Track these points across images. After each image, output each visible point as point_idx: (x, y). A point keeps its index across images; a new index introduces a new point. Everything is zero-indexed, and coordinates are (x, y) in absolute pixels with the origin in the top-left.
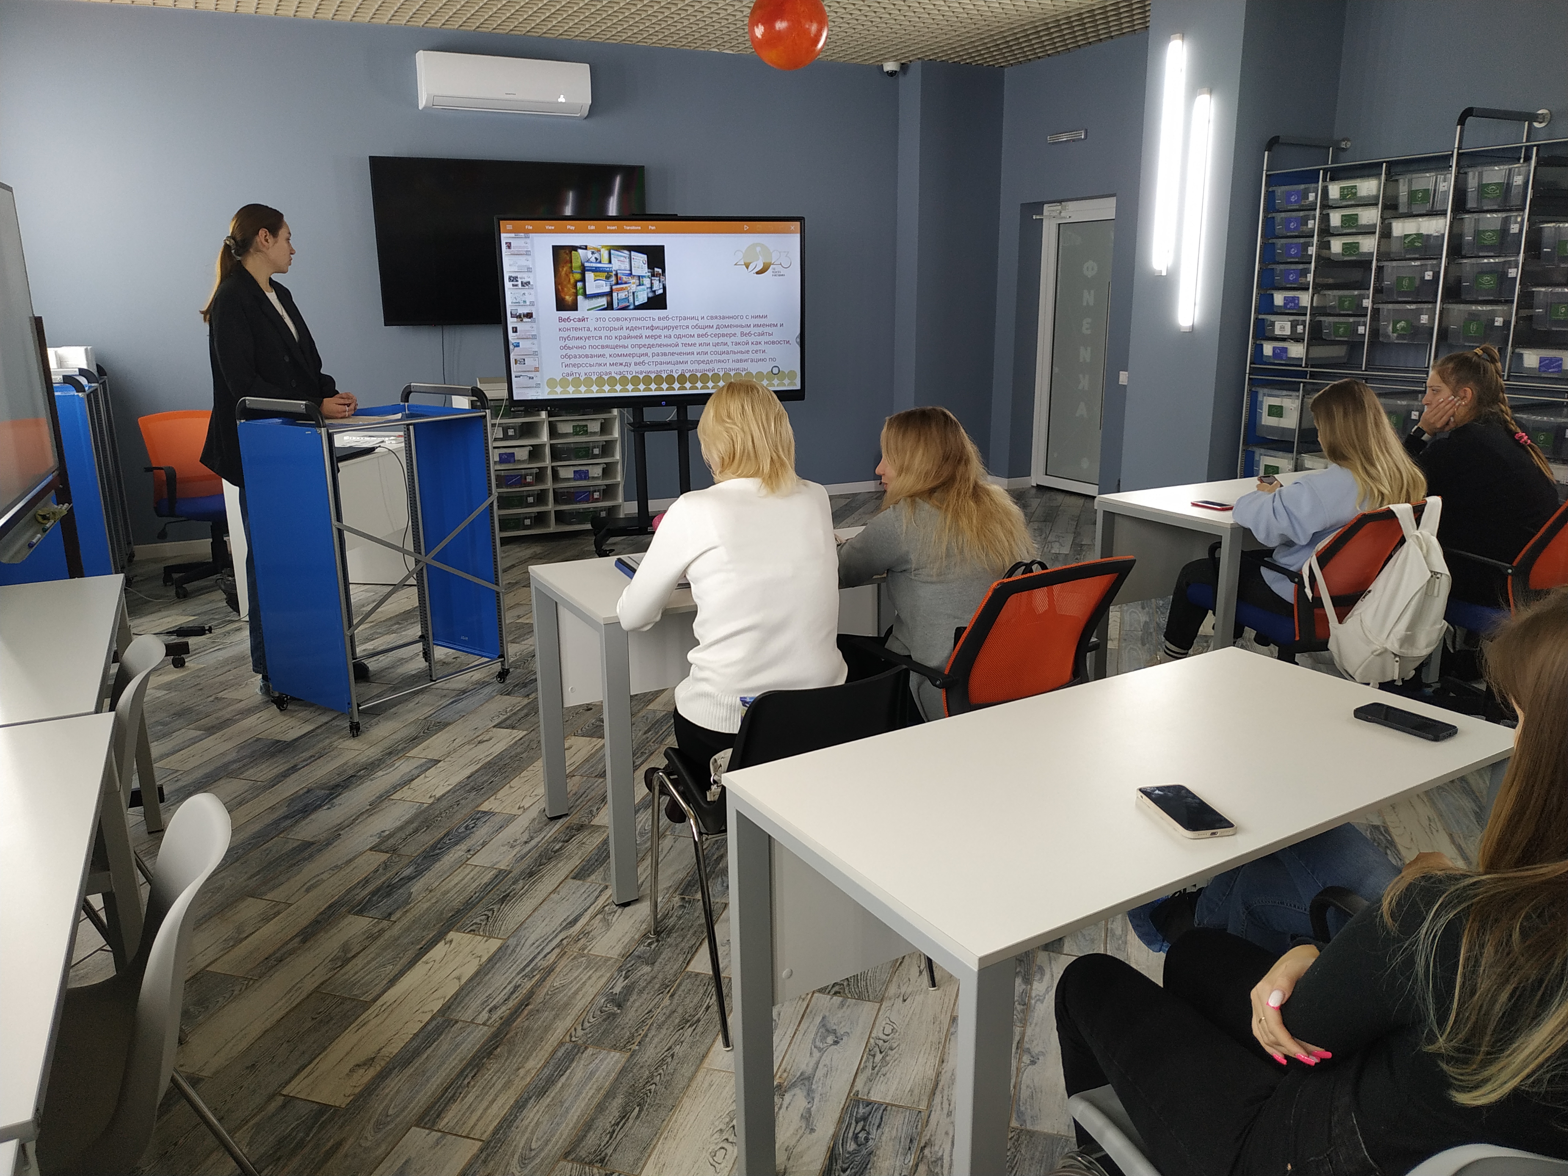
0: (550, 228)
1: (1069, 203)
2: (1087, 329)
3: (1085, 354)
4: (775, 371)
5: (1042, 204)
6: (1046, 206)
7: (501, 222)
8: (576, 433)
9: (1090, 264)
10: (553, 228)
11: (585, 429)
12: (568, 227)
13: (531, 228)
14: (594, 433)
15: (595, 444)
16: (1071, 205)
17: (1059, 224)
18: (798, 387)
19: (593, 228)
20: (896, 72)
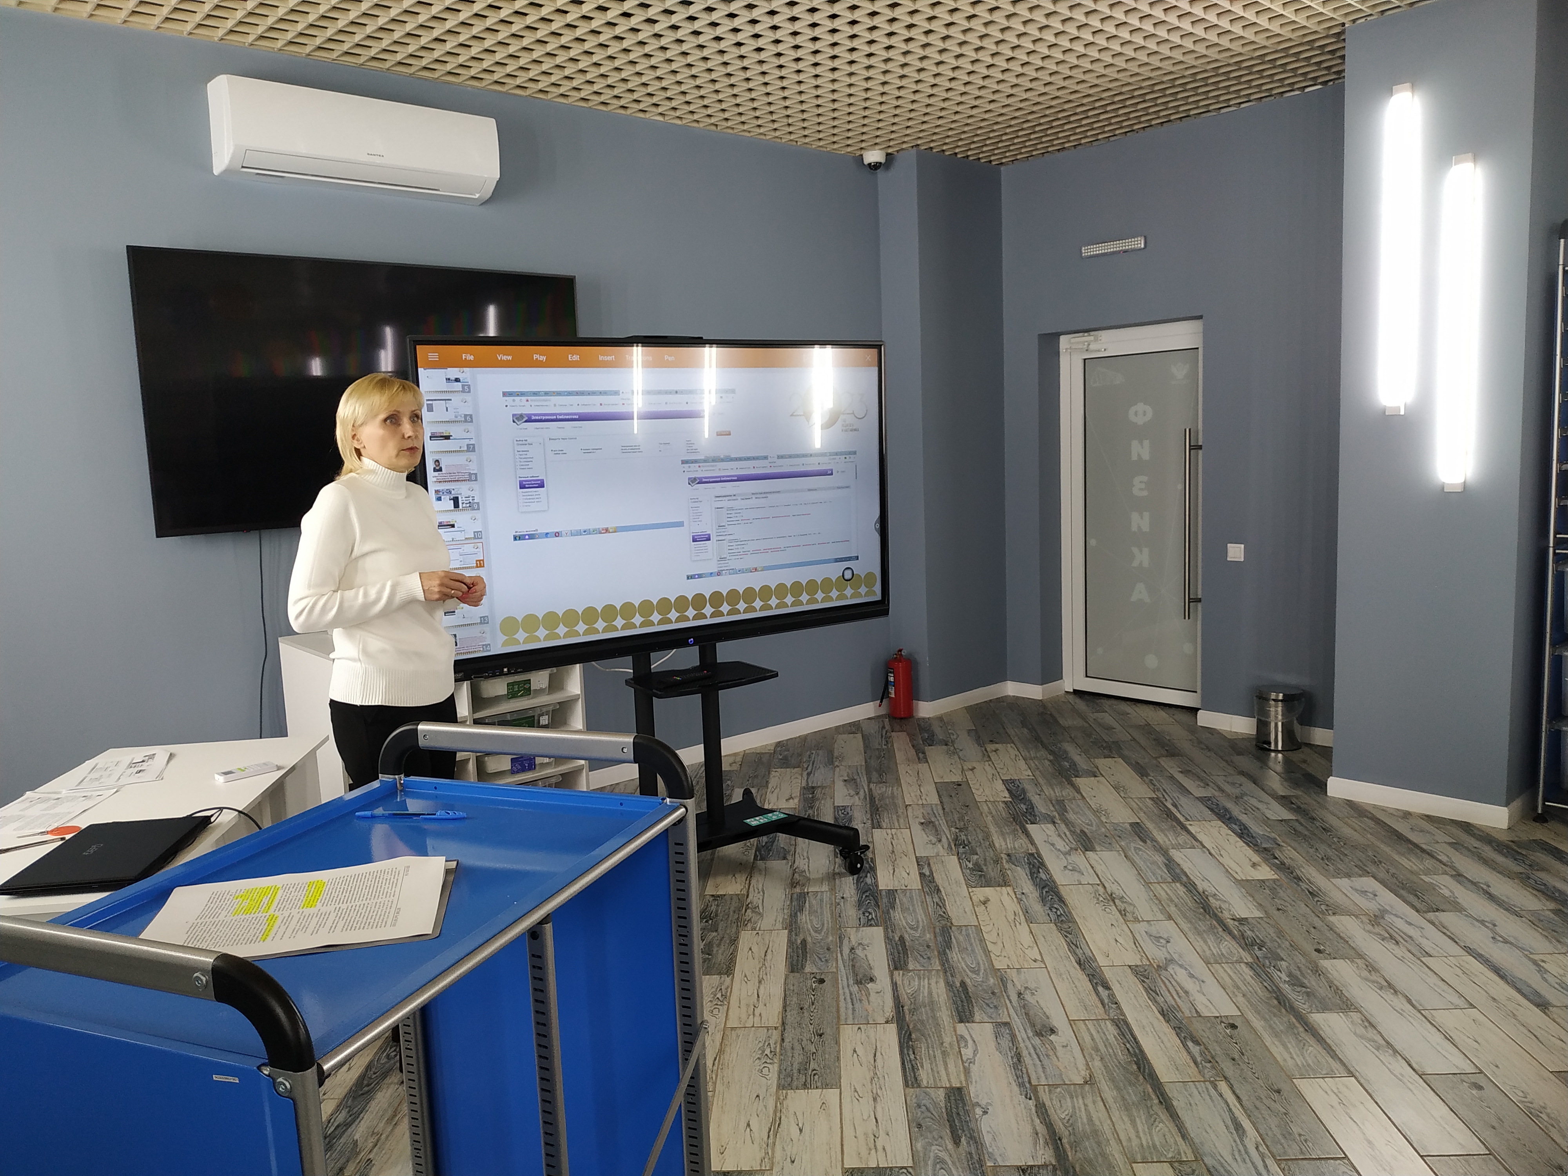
0: (505, 358)
1: (1100, 332)
2: (1141, 489)
3: (1140, 522)
4: (848, 575)
5: (1057, 335)
6: (1063, 339)
7: (418, 347)
8: (512, 694)
9: (1140, 407)
10: (510, 358)
11: (527, 686)
12: (535, 357)
13: (472, 358)
14: (540, 692)
15: (541, 710)
16: (1106, 336)
17: (1085, 360)
18: (878, 597)
19: (576, 358)
20: (881, 163)
